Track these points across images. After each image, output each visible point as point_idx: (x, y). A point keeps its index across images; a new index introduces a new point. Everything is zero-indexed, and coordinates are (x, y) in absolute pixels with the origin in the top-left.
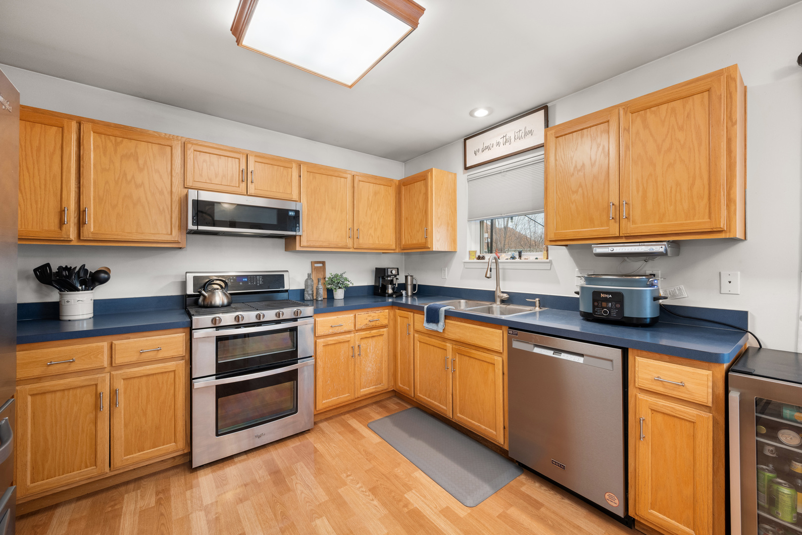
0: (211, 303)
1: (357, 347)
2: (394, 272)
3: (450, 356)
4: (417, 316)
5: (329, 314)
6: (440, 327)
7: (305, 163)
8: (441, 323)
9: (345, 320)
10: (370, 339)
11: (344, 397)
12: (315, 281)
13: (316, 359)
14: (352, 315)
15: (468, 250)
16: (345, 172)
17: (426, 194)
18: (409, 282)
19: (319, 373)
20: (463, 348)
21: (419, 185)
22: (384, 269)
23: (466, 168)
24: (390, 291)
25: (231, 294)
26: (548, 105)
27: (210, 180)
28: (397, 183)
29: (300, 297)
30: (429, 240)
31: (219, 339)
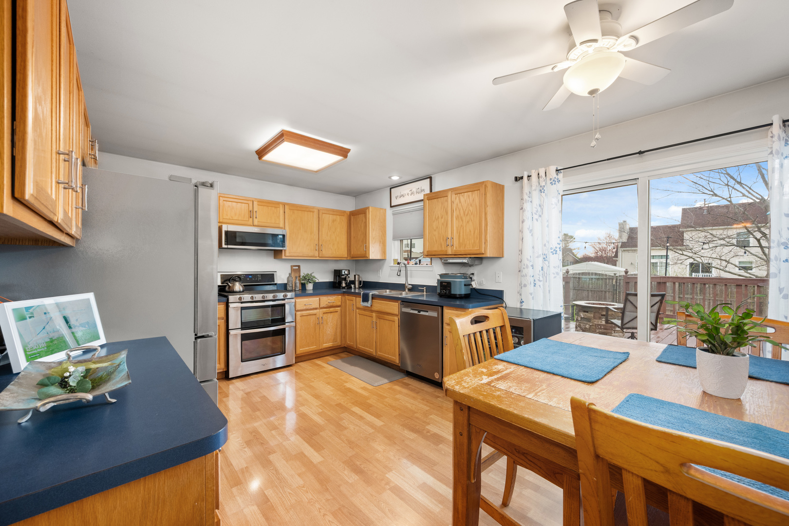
0: (233, 290)
1: (321, 318)
2: (346, 272)
3: (374, 320)
4: (358, 299)
5: (303, 297)
6: (368, 304)
7: (288, 204)
8: (370, 302)
9: (314, 301)
10: (329, 314)
11: (313, 348)
12: (294, 278)
13: (296, 323)
14: (318, 299)
15: (392, 259)
16: (313, 208)
17: (366, 222)
18: (357, 279)
19: (298, 332)
20: (381, 315)
21: (361, 216)
22: (340, 270)
23: (391, 207)
24: (344, 285)
25: (244, 285)
26: (432, 176)
27: (232, 217)
28: (349, 213)
29: (284, 288)
30: (367, 252)
31: (242, 308)
